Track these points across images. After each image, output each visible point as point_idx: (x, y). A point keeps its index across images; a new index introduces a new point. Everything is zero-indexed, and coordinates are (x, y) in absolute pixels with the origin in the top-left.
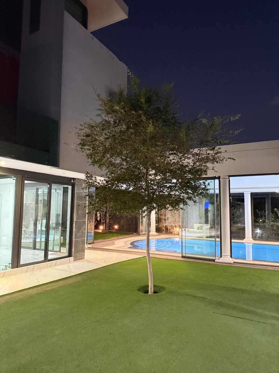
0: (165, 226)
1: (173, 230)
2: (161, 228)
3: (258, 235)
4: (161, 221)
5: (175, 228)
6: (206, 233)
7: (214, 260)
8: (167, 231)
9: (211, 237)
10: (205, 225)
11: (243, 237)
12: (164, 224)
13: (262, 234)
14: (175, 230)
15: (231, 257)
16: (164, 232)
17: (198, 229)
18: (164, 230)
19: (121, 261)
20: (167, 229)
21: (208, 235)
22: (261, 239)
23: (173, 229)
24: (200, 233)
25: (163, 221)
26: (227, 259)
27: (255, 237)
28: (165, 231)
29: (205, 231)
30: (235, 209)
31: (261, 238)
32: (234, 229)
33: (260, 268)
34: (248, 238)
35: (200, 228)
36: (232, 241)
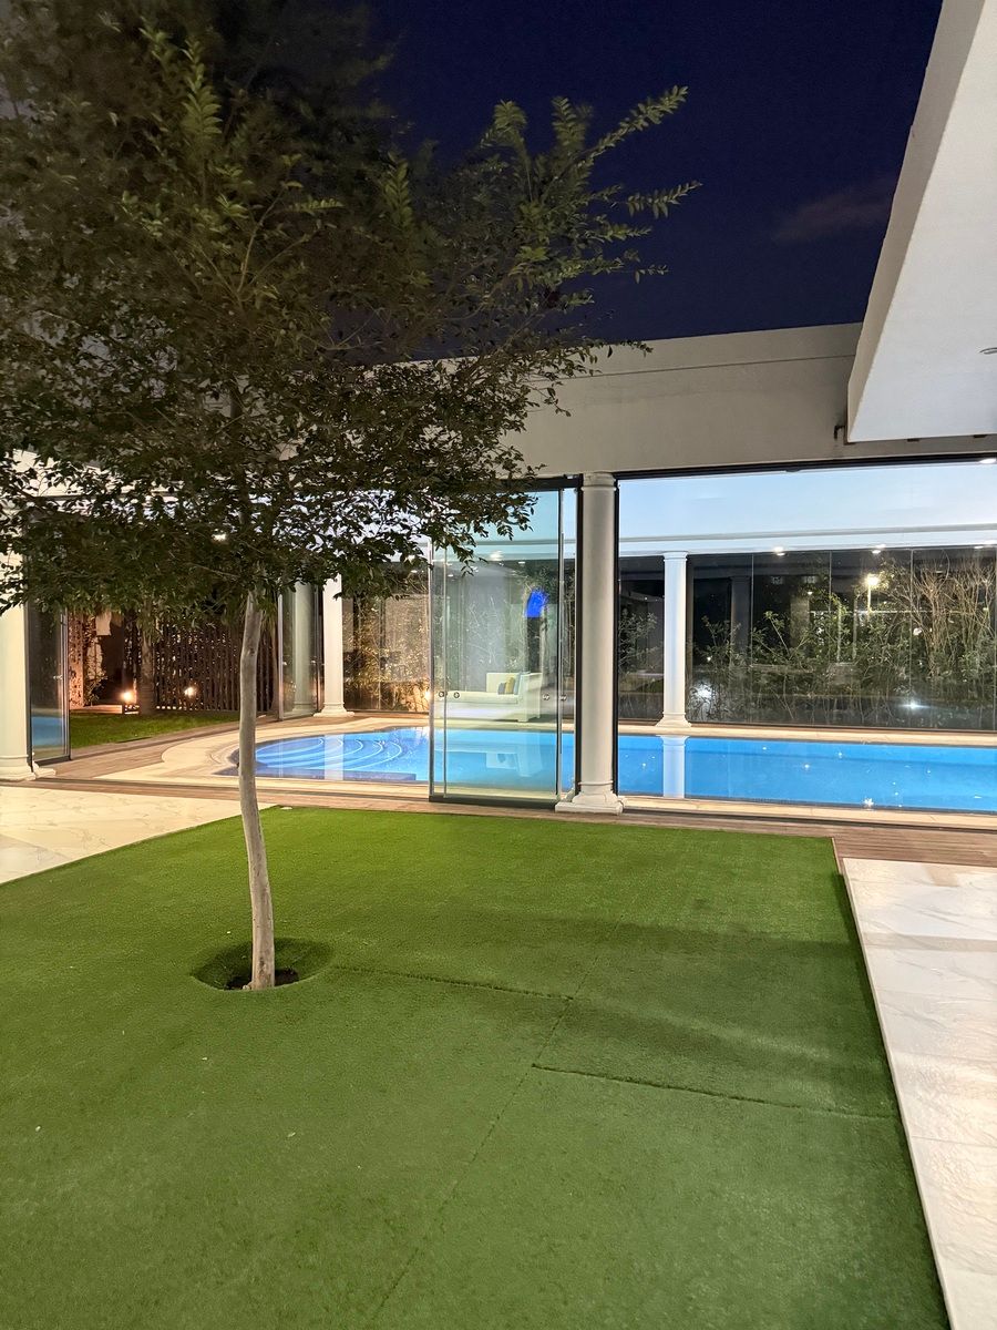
0: (382, 683)
1: (410, 698)
2: (366, 692)
3: (706, 706)
4: (363, 665)
5: (416, 690)
6: (530, 704)
7: (550, 806)
8: (390, 702)
9: (544, 718)
10: (527, 675)
11: (656, 716)
12: (375, 677)
13: (720, 702)
14: (418, 697)
15: (615, 789)
16: (378, 706)
17: (502, 690)
18: (376, 699)
19: (165, 832)
20: (387, 694)
21: (537, 711)
22: (717, 720)
23: (412, 693)
24: (509, 703)
25: (375, 664)
26: (600, 798)
27: (696, 713)
28: (383, 704)
29: (525, 698)
30: (629, 616)
31: (715, 717)
32: (626, 687)
33: (718, 828)
34: (674, 716)
35: (507, 690)
36: (621, 728)
